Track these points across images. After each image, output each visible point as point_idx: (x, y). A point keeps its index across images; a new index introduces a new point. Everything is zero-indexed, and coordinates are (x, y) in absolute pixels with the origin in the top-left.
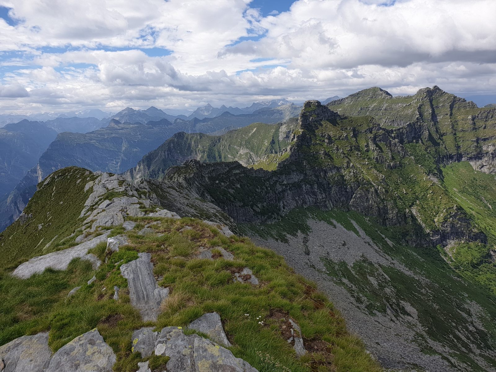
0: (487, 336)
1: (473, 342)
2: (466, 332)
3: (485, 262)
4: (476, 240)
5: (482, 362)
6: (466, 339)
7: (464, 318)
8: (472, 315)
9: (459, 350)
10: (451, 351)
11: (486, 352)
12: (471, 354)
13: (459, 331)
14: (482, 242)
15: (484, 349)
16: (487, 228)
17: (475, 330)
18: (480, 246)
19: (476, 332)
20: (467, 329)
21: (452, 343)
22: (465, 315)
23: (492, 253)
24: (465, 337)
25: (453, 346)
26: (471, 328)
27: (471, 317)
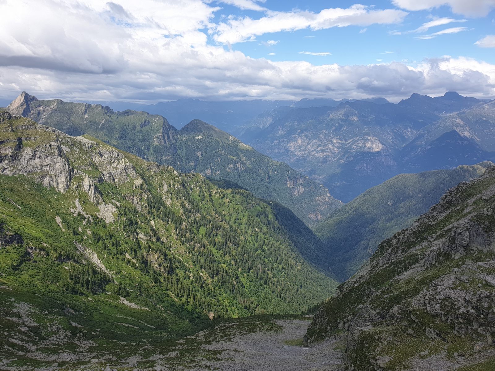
0: (40, 329)
1: (28, 342)
2: (20, 335)
3: (25, 261)
4: (12, 242)
5: (40, 355)
6: (20, 342)
7: (14, 323)
8: (22, 316)
9: (16, 356)
10: (9, 362)
11: (42, 344)
12: (28, 354)
13: (13, 338)
14: (18, 243)
15: (39, 343)
16: (21, 228)
17: (28, 329)
18: (17, 247)
19: (28, 331)
20: (20, 332)
21: (9, 353)
22: (15, 319)
23: (29, 250)
24: (19, 340)
25: (10, 355)
26: (23, 329)
27: (22, 319)
